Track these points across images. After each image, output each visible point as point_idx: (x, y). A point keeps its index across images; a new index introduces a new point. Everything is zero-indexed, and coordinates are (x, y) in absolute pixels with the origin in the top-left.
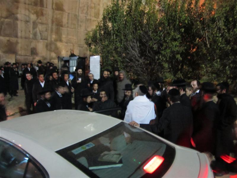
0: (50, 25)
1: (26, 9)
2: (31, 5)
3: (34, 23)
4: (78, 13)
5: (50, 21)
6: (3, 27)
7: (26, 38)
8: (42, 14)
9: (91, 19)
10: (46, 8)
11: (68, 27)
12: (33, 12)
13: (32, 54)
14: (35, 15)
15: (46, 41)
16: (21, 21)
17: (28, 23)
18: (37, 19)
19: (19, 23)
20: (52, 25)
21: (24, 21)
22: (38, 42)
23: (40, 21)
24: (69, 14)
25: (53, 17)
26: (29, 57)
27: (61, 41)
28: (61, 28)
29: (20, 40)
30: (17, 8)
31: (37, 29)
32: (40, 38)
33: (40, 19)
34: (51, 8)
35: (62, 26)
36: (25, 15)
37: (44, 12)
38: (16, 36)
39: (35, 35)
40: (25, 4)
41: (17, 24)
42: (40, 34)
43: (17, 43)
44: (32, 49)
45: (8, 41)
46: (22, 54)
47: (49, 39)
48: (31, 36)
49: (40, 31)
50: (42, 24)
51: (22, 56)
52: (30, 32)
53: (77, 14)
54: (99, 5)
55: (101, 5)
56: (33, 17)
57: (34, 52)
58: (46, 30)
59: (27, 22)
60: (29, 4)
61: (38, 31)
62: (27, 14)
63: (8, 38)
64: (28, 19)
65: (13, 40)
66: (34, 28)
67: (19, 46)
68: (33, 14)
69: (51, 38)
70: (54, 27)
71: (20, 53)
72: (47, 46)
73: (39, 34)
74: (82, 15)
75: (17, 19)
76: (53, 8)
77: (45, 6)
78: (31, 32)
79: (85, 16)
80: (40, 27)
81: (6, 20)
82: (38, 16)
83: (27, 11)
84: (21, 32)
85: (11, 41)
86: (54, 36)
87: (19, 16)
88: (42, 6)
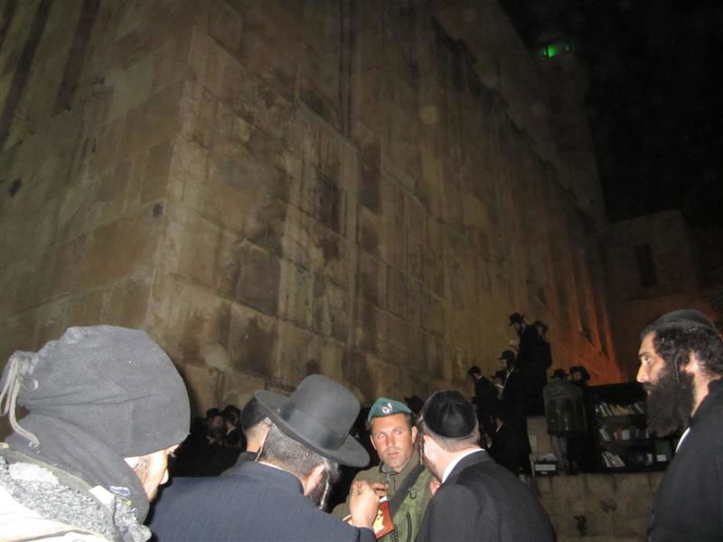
0: (352, 293)
1: (302, 226)
2: (314, 216)
3: (319, 277)
4: (407, 271)
5: (351, 281)
7: (296, 322)
8: (336, 253)
9: (429, 296)
10: (345, 236)
11: (388, 308)
12: (316, 239)
14: (321, 251)
15: (342, 344)
16: (290, 260)
17: (305, 273)
18: (325, 265)
19: (283, 264)
20: (357, 295)
21: (296, 264)
22: (325, 343)
23: (331, 273)
24: (389, 267)
25: (358, 268)
27: (374, 350)
28: (374, 307)
29: (282, 327)
30: (283, 216)
31: (325, 300)
32: (329, 333)
33: (332, 268)
34: (354, 240)
35: (376, 302)
37: (341, 249)
38: (273, 311)
39: (318, 316)
40: (301, 209)
41: (278, 268)
42: (331, 316)
43: (273, 336)
44: (309, 365)
45: (253, 322)
46: (284, 383)
47: (350, 339)
48: (310, 319)
49: (330, 307)
50: (335, 283)
51: (283, 387)
52: (307, 303)
53: (404, 271)
55: (445, 261)
56: (316, 255)
58: (345, 308)
59: (302, 267)
60: (308, 214)
61: (326, 308)
62: (304, 243)
63: (251, 314)
64: (304, 260)
65: (266, 321)
66: (319, 293)
67: (279, 346)
68: (316, 247)
69: (354, 336)
70: (361, 301)
71: (278, 374)
72: (344, 362)
73: (327, 317)
74: (413, 278)
75: (278, 252)
76: (357, 242)
77: (343, 232)
78: (310, 306)
79: (420, 285)
80: (330, 294)
81: (254, 247)
82: (326, 256)
83: (304, 234)
84: (287, 297)
85: (260, 324)
86: (360, 332)
87: (285, 242)
88: (336, 227)
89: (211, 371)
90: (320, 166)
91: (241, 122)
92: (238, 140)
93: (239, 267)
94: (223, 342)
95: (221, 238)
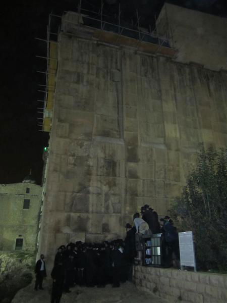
0: (123, 195)
1: (98, 181)
2: (103, 175)
3: (106, 195)
4: (155, 178)
5: (123, 191)
6: (75, 202)
7: (97, 213)
8: (115, 185)
9: (170, 184)
10: (119, 177)
11: (144, 195)
12: (105, 183)
13: (103, 231)
14: (107, 186)
15: (119, 214)
16: (93, 194)
17: (100, 196)
18: (109, 190)
19: (90, 196)
20: (126, 196)
21: (96, 194)
22: (111, 216)
23: (112, 192)
24: (144, 180)
25: (126, 187)
26: (100, 235)
28: (136, 197)
29: (90, 216)
30: (89, 180)
31: (110, 201)
32: (113, 212)
33: (113, 190)
34: (124, 176)
35: (137, 195)
36: (97, 187)
37: (117, 182)
38: (87, 211)
39: (107, 208)
40: (97, 175)
41: (89, 198)
42: (113, 206)
43: (88, 218)
44: (103, 224)
45: (79, 217)
46: (93, 232)
47: (123, 212)
48: (103, 210)
49: (112, 204)
50: (114, 195)
51: (92, 234)
52: (101, 205)
53: (153, 179)
54: (178, 166)
55: (181, 166)
56: (105, 188)
57: (106, 229)
58: (120, 202)
59: (99, 194)
60: (101, 176)
61: (110, 205)
62: (99, 186)
63: (78, 214)
64: (99, 191)
65: (84, 215)
66: (106, 201)
67: (90, 221)
68: (105, 185)
69: (125, 210)
70: (128, 197)
71: (90, 230)
72: (120, 220)
73: (111, 207)
74: (159, 180)
75: (88, 192)
76: (126, 177)
77: (118, 175)
78: (103, 205)
79: (164, 181)
80: (113, 199)
81: (78, 194)
82: (110, 187)
83: (99, 183)
84: (93, 206)
85: (82, 217)
86: (128, 208)
87: (91, 189)
88: (114, 175)
89: (65, 234)
90: (105, 157)
91: (71, 158)
92: (70, 164)
93: (73, 202)
94: (68, 225)
95: (65, 196)
